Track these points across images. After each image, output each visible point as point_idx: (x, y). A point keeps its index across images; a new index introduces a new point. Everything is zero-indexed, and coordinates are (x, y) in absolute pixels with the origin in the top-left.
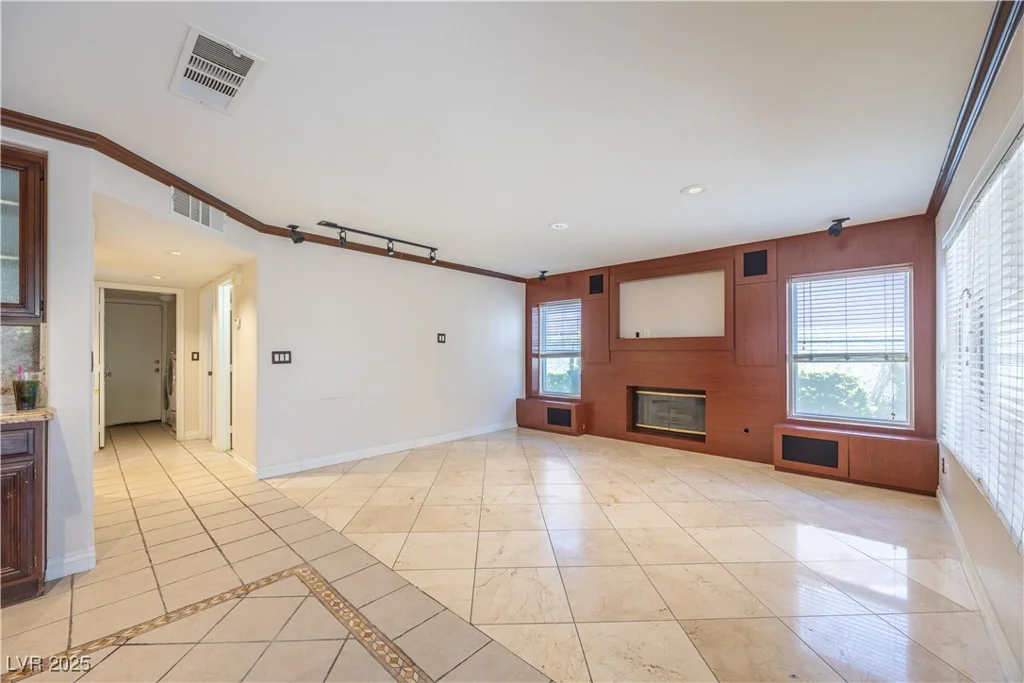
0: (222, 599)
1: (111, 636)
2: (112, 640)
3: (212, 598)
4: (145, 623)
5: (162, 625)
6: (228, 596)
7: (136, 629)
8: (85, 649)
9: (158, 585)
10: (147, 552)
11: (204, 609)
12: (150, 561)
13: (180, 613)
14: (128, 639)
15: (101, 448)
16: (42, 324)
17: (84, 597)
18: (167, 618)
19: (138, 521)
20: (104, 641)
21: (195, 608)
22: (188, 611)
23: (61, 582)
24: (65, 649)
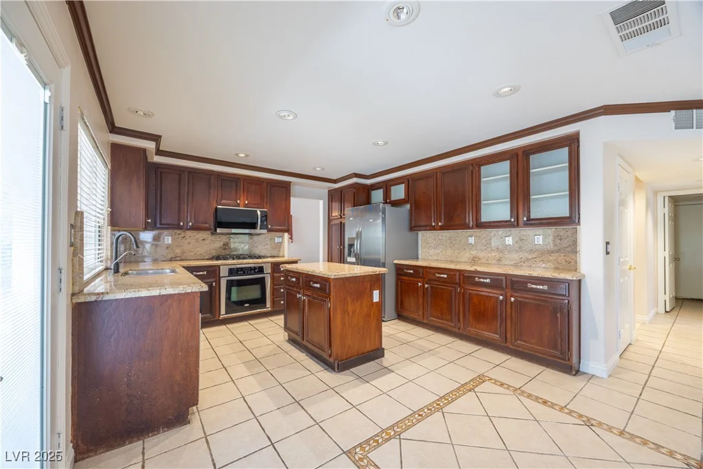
0: (671, 454)
1: (586, 417)
2: (584, 419)
3: (663, 447)
4: (607, 425)
5: (614, 433)
6: (679, 457)
7: (600, 424)
8: (571, 413)
9: (633, 411)
10: (643, 388)
11: (651, 448)
12: (641, 395)
13: (632, 437)
14: (592, 425)
15: (666, 312)
16: (578, 227)
17: (590, 390)
18: (622, 433)
19: (653, 367)
20: (581, 416)
21: (645, 442)
22: (638, 440)
23: (585, 375)
24: (564, 406)
